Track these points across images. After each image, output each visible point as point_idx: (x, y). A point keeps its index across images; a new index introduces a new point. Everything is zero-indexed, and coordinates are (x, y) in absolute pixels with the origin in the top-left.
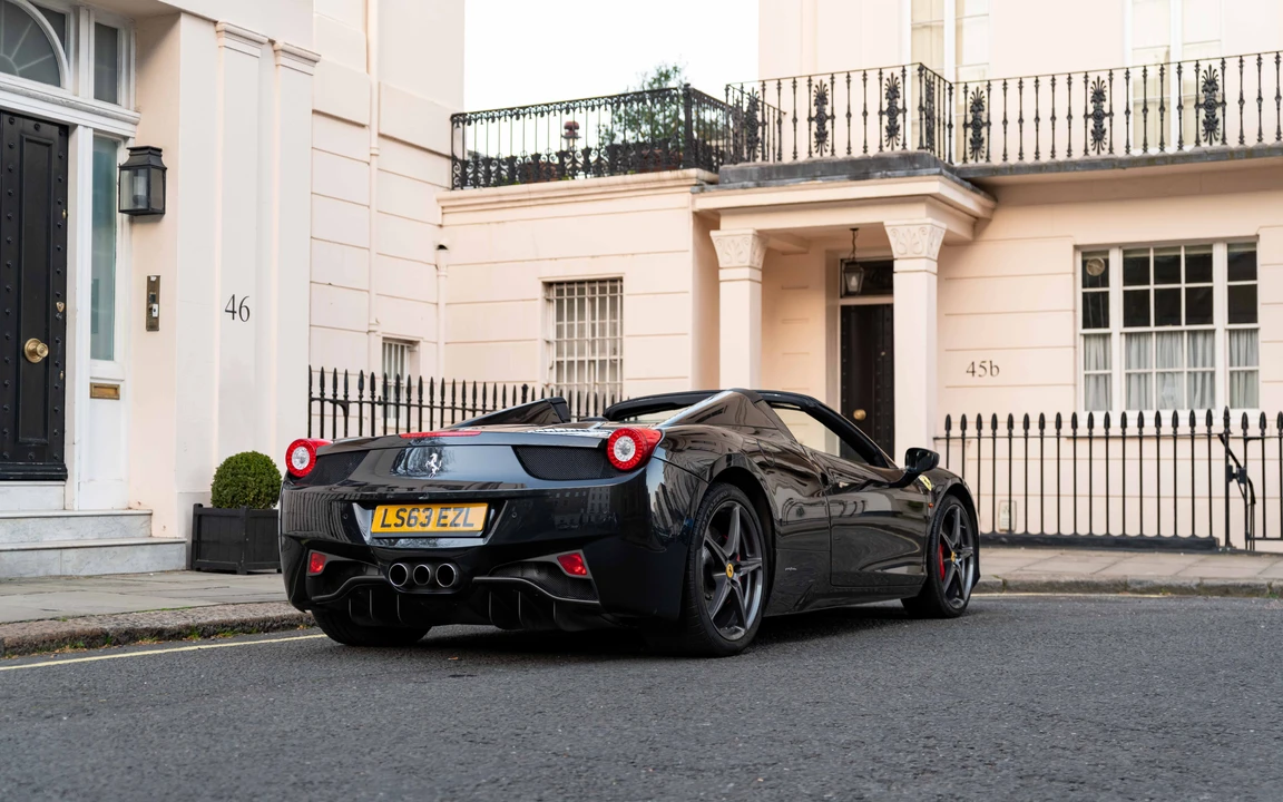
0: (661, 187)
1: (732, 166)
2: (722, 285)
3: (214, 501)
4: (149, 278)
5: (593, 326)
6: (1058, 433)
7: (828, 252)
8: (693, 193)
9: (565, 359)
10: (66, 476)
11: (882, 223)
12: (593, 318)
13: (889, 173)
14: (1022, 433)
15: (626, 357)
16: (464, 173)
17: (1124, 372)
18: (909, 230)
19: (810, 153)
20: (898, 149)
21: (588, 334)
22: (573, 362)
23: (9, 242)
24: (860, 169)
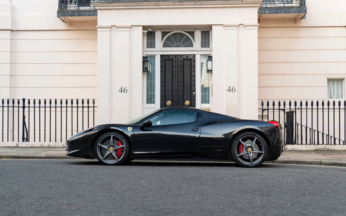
23: (181, 81)
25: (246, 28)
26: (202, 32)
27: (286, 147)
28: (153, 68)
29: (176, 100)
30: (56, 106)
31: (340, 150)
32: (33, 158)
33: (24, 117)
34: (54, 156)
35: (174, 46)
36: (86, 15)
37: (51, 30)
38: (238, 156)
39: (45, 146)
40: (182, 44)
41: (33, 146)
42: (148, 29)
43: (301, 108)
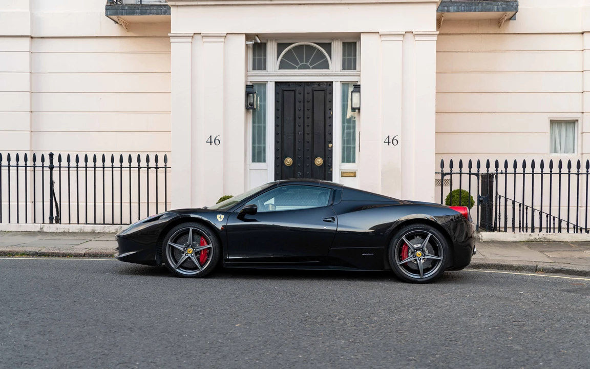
25: (417, 38)
26: (344, 44)
27: (480, 236)
28: (262, 103)
29: (300, 156)
30: (104, 165)
31: (568, 241)
32: (64, 255)
33: (52, 183)
34: (99, 253)
35: (298, 67)
36: (153, 14)
37: (97, 37)
38: (399, 263)
39: (86, 231)
40: (311, 64)
41: (66, 231)
42: (255, 39)
43: (506, 171)
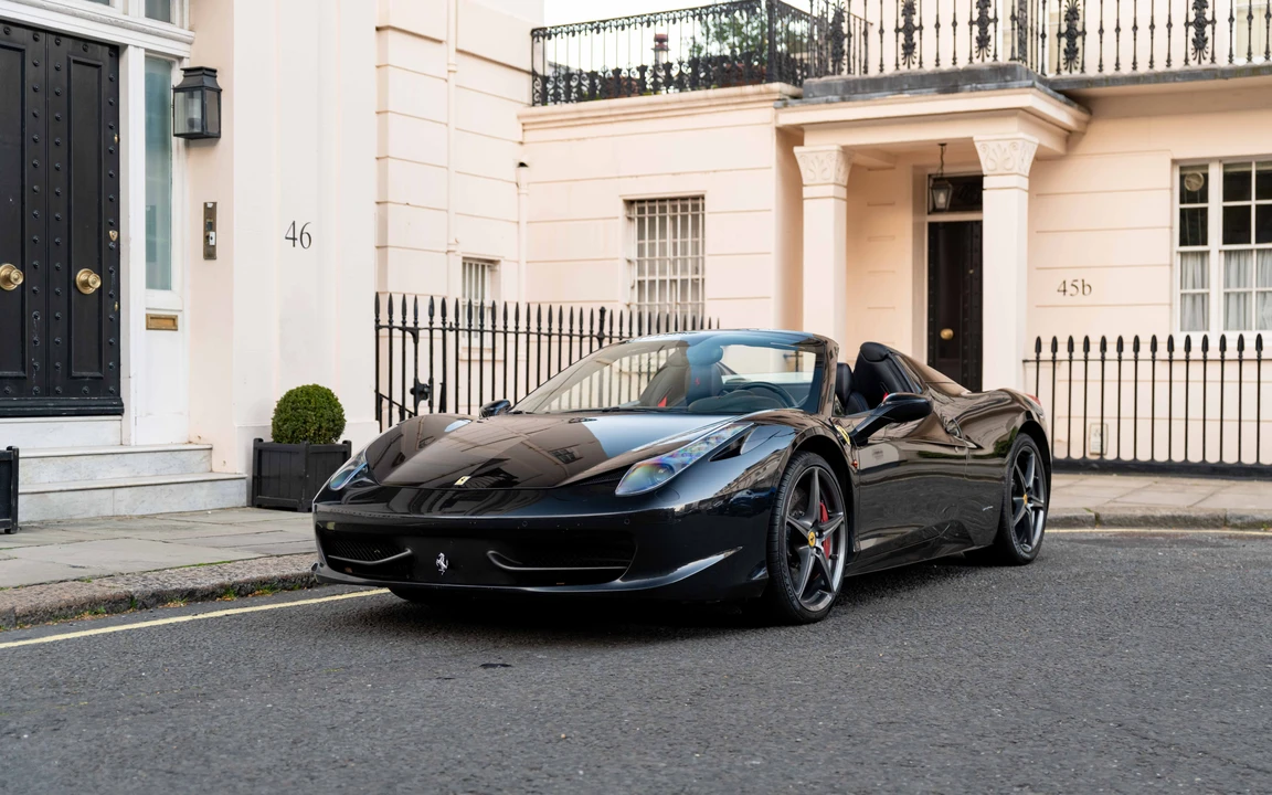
0: (743, 102)
1: (816, 80)
2: (805, 202)
3: (274, 436)
4: (205, 204)
5: (675, 245)
6: (1153, 357)
7: (915, 167)
8: (776, 108)
9: (647, 278)
10: (123, 411)
11: (971, 138)
12: (675, 237)
13: (979, 86)
14: (1116, 355)
15: (707, 277)
16: (545, 89)
17: (1222, 291)
18: (999, 146)
19: (897, 65)
20: (989, 60)
21: (670, 254)
22: (654, 281)
23: (57, 169)
24: (949, 82)
29: (37, 262)
38: (1014, 523)
43: (457, 324)
